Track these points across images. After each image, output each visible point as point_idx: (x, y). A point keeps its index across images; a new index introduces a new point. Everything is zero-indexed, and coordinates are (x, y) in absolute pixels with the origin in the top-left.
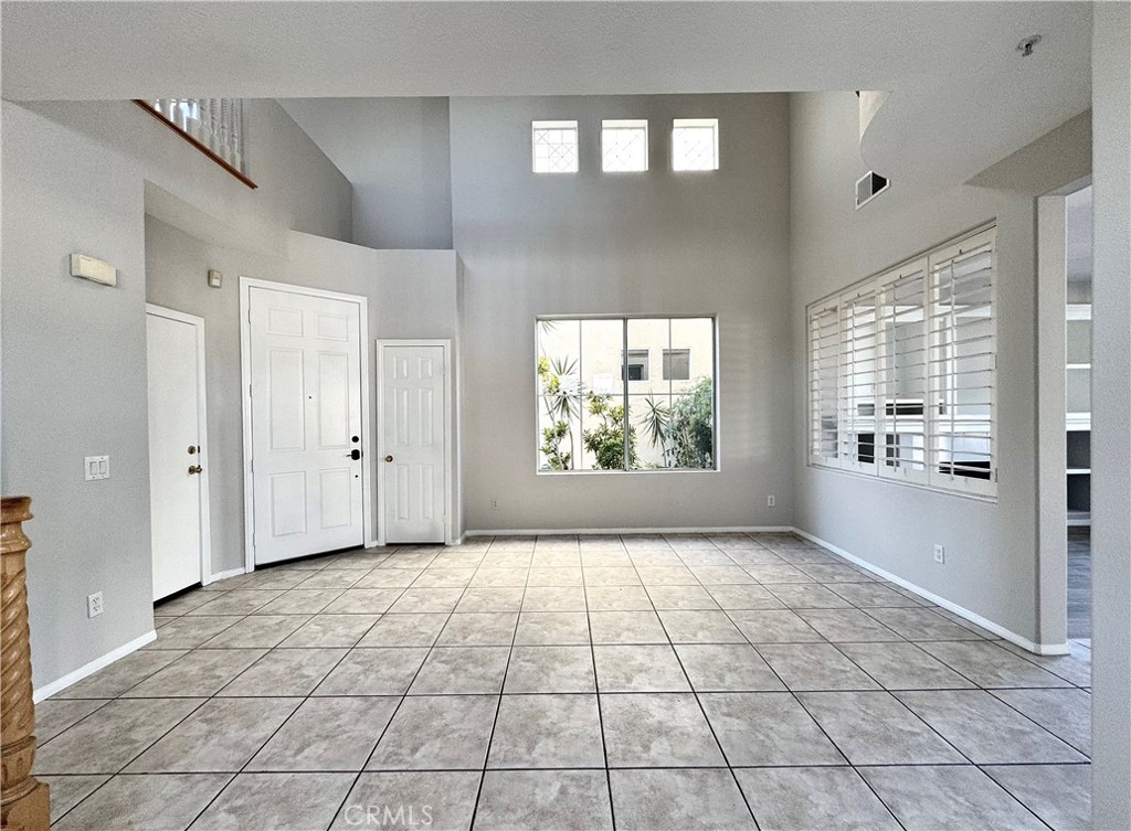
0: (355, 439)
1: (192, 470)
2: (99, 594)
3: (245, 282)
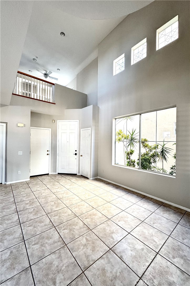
0: (76, 151)
1: (48, 154)
2: (20, 171)
3: (58, 121)
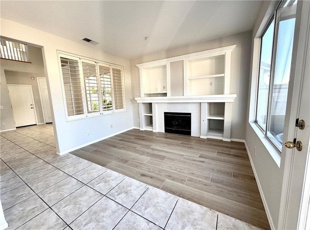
1: (32, 108)
3: (38, 78)
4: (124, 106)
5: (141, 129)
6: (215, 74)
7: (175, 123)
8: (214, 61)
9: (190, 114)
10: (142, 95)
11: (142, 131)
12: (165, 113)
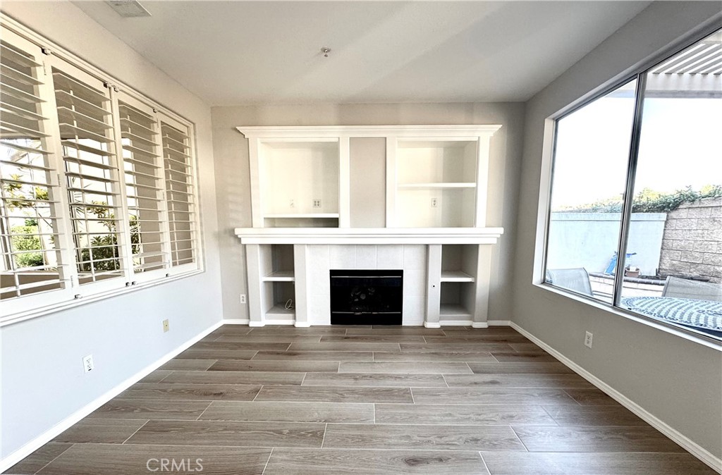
4: (194, 254)
5: (253, 324)
6: (443, 182)
7: (358, 297)
8: (441, 151)
9: (400, 273)
10: (258, 220)
11: (258, 330)
12: (333, 272)
